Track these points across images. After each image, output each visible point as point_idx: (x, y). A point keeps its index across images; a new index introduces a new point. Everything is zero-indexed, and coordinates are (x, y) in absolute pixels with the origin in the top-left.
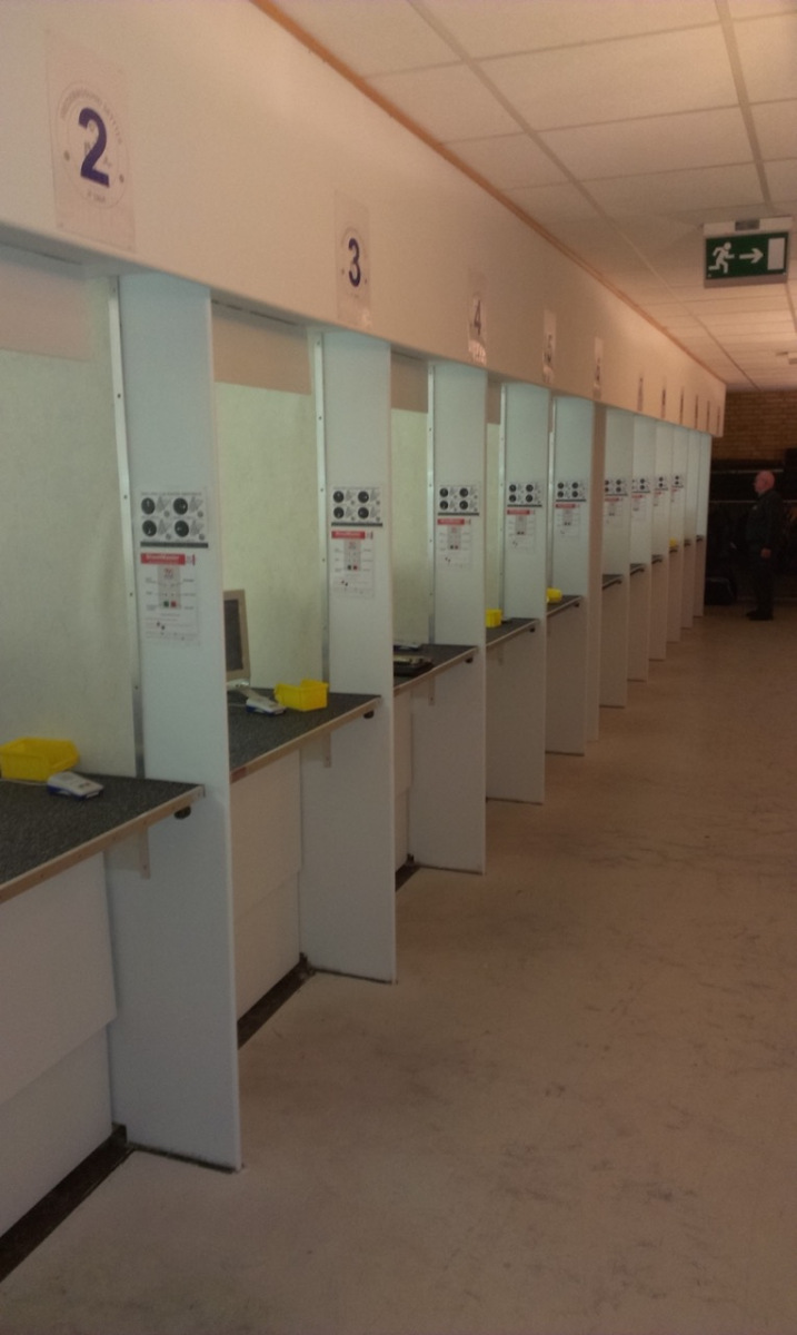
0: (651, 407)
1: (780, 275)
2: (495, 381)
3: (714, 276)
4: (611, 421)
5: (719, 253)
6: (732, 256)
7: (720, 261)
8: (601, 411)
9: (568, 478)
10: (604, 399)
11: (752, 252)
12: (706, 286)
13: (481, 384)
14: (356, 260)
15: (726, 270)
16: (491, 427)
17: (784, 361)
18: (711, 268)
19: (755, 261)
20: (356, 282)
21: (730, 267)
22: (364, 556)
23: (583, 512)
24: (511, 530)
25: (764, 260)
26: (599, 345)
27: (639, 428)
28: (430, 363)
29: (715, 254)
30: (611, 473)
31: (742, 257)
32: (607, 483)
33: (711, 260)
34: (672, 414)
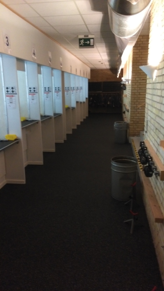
0: (74, 72)
1: (93, 46)
2: (39, 66)
3: (81, 46)
4: (65, 75)
5: (81, 41)
6: (84, 42)
7: (82, 43)
8: (63, 72)
9: (57, 86)
10: (63, 70)
11: (87, 42)
12: (80, 48)
13: (36, 66)
14: (7, 41)
15: (83, 45)
16: (39, 75)
17: (100, 63)
18: (80, 44)
19: (88, 43)
20: (8, 45)
21: (84, 45)
22: (14, 100)
23: (60, 93)
24: (45, 97)
25: (90, 43)
26: (61, 59)
27: (72, 76)
28: (25, 61)
29: (80, 42)
30: (66, 85)
31: (86, 42)
32: (66, 88)
33: (80, 43)
34: (78, 74)
